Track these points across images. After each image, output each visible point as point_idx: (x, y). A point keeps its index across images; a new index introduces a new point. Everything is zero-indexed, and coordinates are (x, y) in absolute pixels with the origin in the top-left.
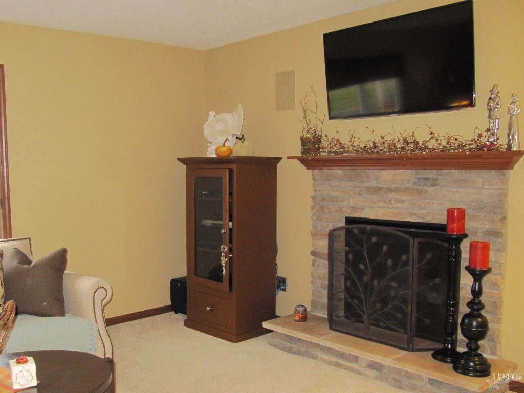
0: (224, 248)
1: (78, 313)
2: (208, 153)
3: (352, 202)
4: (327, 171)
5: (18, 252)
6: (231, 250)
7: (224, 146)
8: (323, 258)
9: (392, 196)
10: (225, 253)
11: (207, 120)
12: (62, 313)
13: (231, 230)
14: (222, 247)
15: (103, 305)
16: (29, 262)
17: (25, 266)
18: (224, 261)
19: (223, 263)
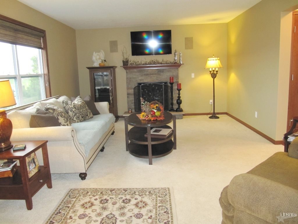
3: (140, 78)
4: (131, 70)
7: (102, 63)
8: (132, 95)
9: (152, 76)
18: (111, 98)
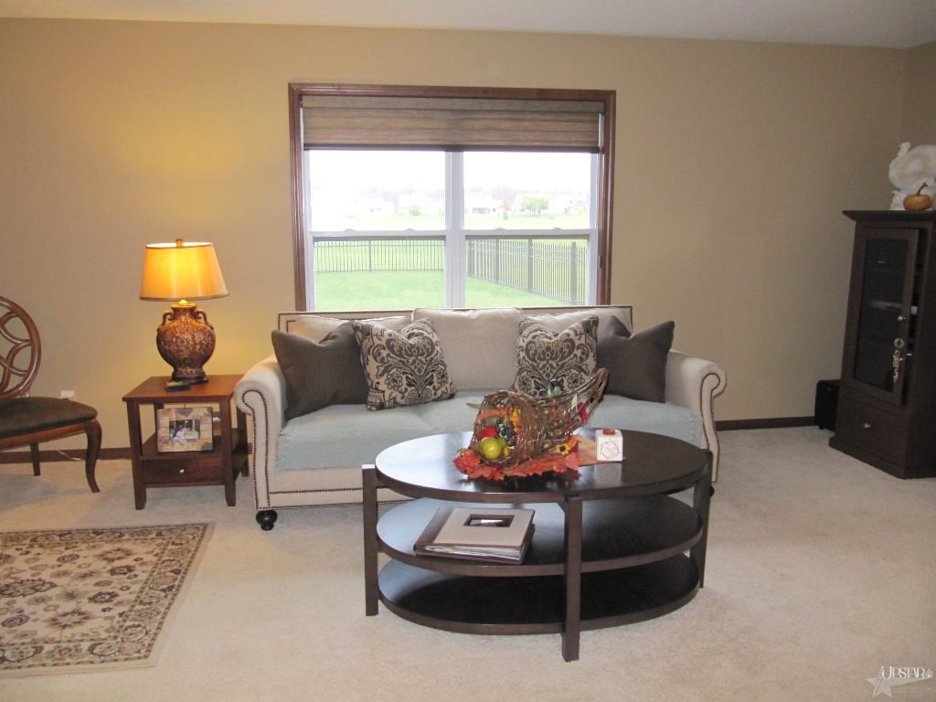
0: (899, 343)
1: (680, 402)
2: (892, 205)
5: (615, 321)
6: (910, 347)
7: (918, 194)
10: (901, 350)
11: (896, 156)
12: (661, 398)
13: (913, 318)
14: (896, 340)
15: (713, 394)
16: (628, 334)
17: (623, 338)
18: (897, 360)
19: (896, 364)
